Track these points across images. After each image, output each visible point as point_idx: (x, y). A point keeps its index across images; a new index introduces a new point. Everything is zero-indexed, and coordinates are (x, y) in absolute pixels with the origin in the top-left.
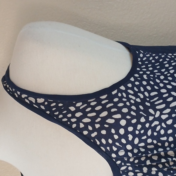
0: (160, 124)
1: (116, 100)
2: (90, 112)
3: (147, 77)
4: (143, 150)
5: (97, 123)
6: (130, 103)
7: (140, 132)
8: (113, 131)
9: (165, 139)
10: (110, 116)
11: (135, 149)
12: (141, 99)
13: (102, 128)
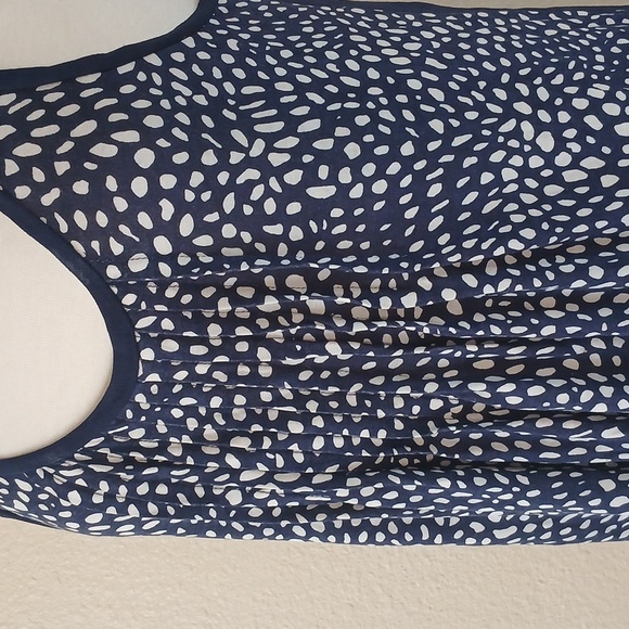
0: (264, 180)
1: (128, 89)
2: (41, 123)
3: (238, 45)
4: (206, 259)
5: (62, 158)
6: (173, 103)
7: (198, 198)
8: (111, 184)
9: (277, 229)
10: (103, 135)
11: (182, 254)
12: (208, 97)
13: (76, 173)
